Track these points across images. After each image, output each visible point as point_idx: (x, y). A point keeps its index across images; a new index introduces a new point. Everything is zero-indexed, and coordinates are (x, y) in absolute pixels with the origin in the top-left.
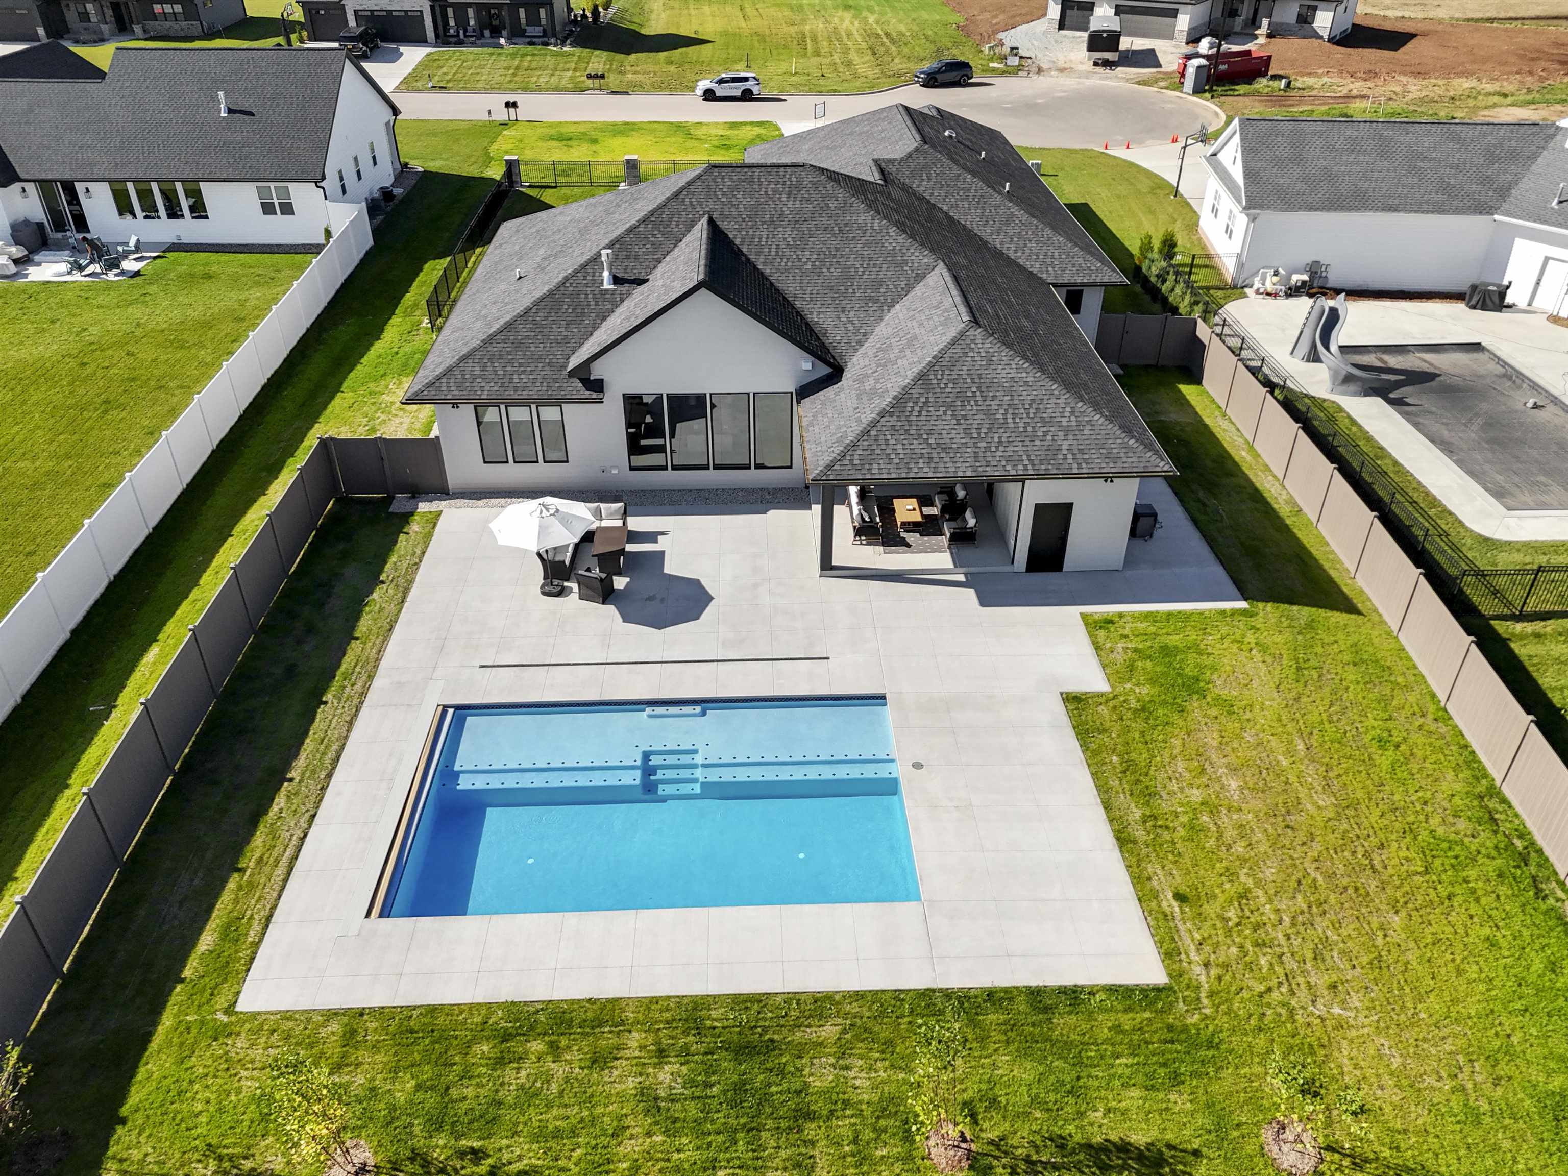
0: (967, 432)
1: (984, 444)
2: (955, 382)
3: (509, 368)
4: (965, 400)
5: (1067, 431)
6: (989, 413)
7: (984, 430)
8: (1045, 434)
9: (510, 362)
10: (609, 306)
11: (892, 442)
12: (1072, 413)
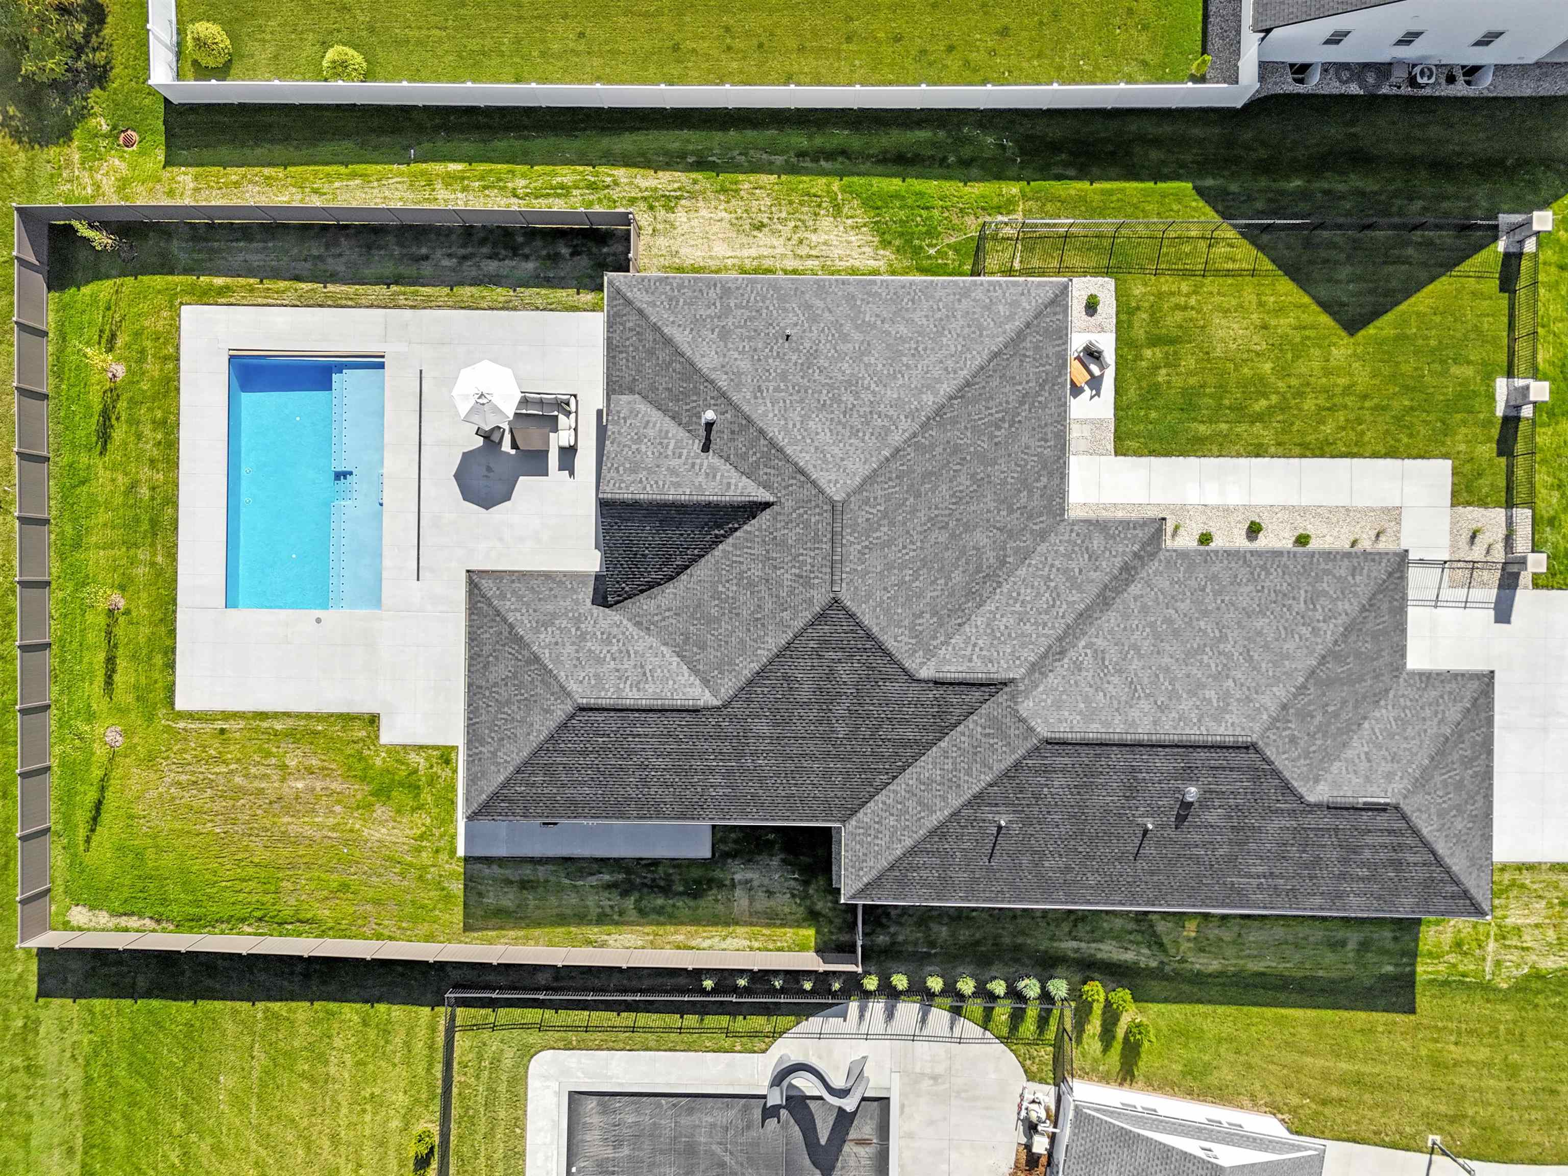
0: (496, 684)
1: (487, 694)
2: (532, 682)
3: (631, 349)
4: (519, 687)
5: (494, 754)
6: (508, 702)
7: (497, 696)
8: (493, 738)
9: (636, 349)
10: (684, 421)
11: (491, 631)
12: (506, 761)
